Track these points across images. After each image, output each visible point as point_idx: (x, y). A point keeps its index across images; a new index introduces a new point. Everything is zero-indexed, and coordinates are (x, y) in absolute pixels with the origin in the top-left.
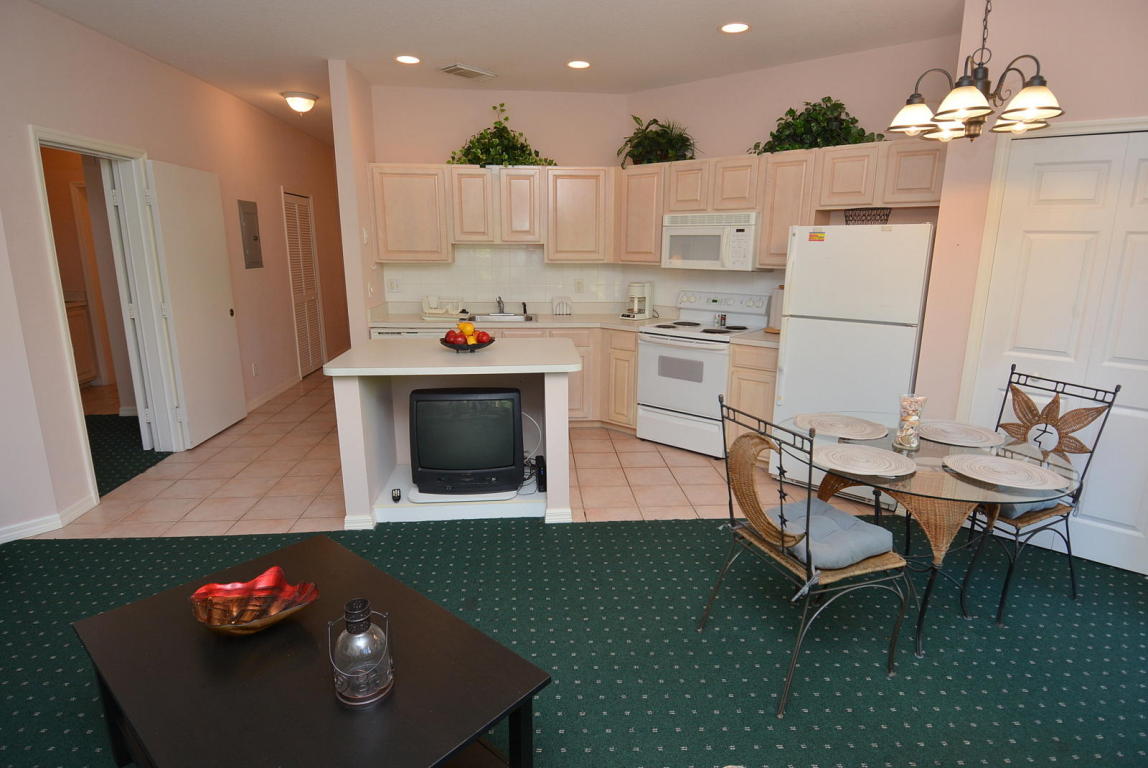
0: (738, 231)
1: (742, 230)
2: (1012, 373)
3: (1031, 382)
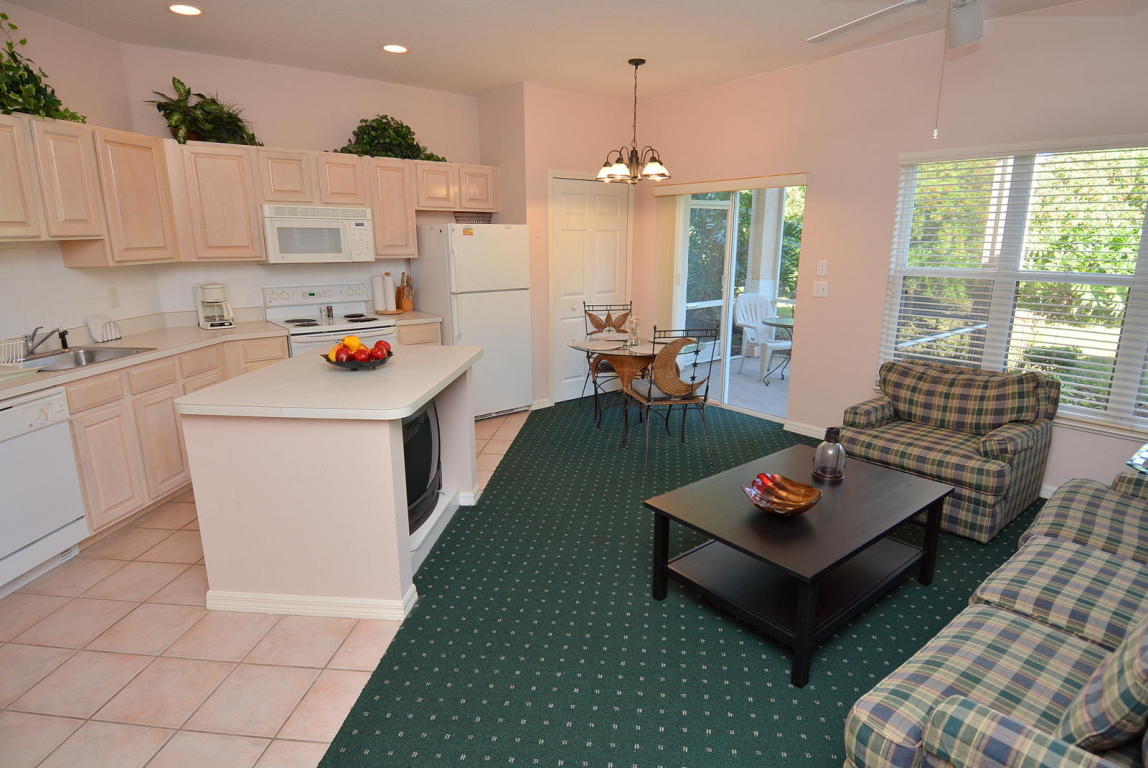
0: (357, 225)
1: (362, 225)
2: (585, 306)
3: (595, 308)
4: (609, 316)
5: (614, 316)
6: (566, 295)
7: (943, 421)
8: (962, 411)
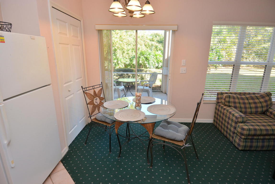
2: (83, 89)
3: (88, 89)
4: (95, 92)
5: (97, 90)
6: (65, 83)
7: (251, 112)
8: (256, 107)
